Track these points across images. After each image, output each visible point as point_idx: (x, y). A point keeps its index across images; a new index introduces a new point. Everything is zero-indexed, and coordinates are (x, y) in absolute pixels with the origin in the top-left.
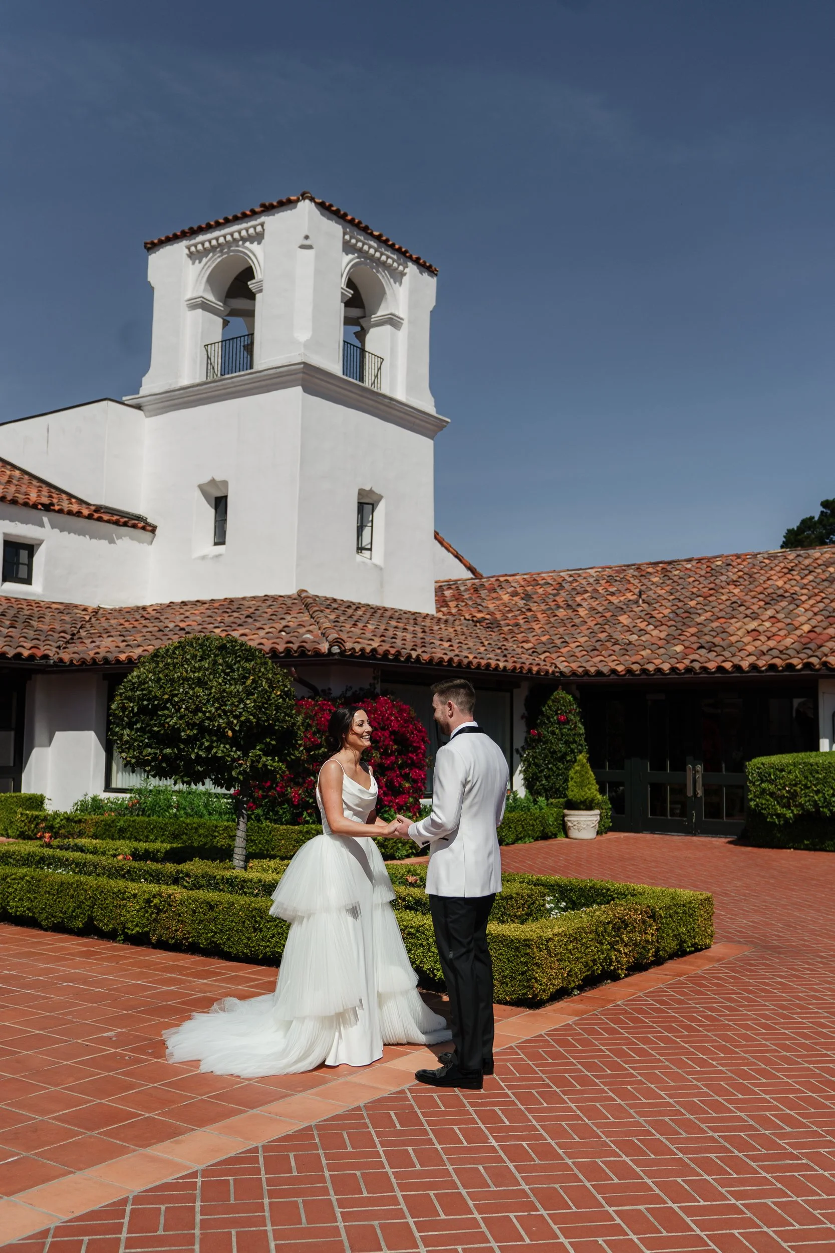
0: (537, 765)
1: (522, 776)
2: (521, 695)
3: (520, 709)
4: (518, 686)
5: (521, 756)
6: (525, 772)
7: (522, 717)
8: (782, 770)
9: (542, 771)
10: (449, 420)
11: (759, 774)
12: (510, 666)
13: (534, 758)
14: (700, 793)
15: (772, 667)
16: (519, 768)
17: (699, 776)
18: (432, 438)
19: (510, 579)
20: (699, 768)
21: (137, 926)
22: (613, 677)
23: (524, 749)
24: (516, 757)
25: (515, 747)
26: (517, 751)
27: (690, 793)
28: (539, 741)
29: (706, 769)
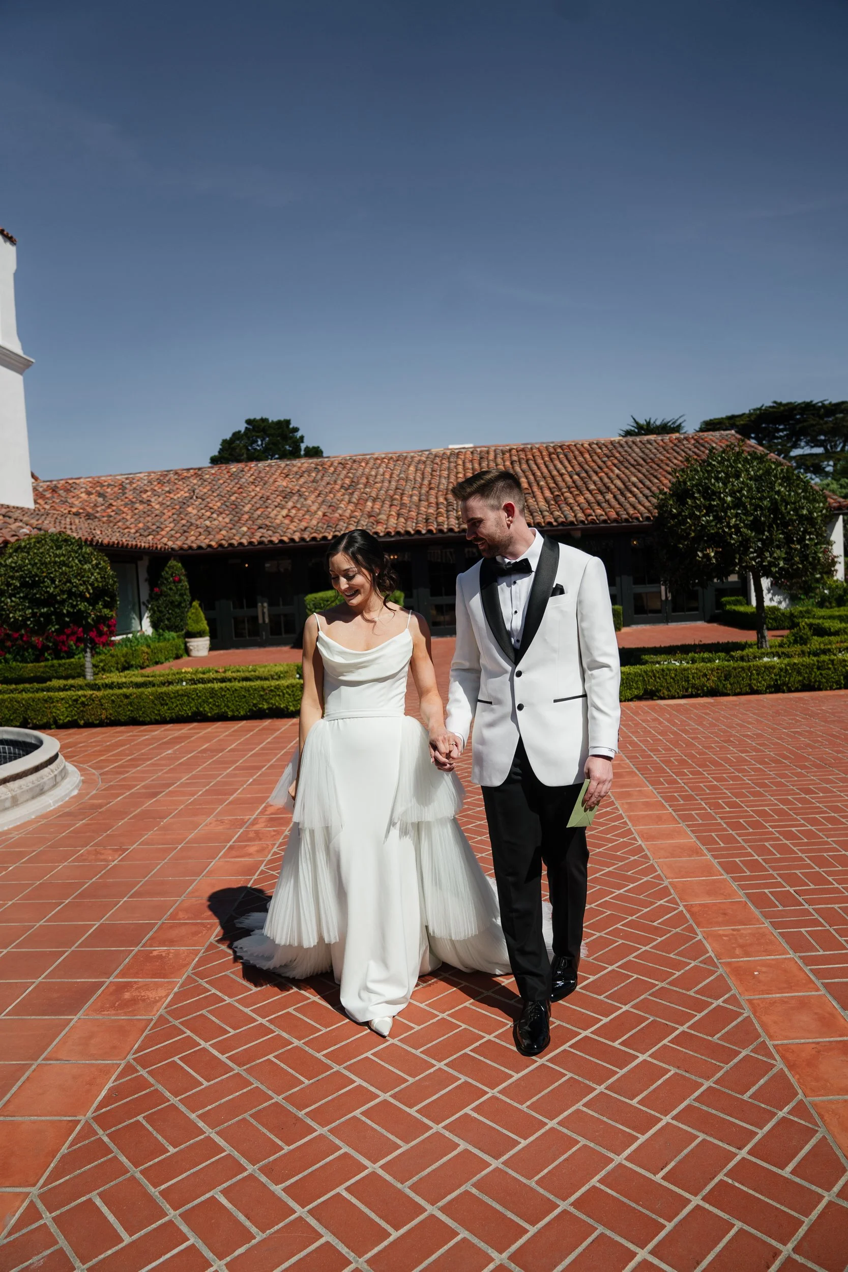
0: (160, 612)
1: (148, 620)
2: (143, 565)
3: (143, 575)
4: (141, 559)
5: (147, 607)
6: (151, 617)
7: (146, 580)
8: (327, 601)
9: (165, 615)
10: (33, 360)
11: (314, 604)
12: (147, 545)
13: (158, 607)
14: (267, 620)
15: (314, 539)
16: (146, 615)
17: (266, 610)
18: (21, 374)
19: (77, 481)
20: (265, 605)
21: (67, 716)
22: (209, 549)
23: (148, 602)
24: (143, 608)
25: (141, 601)
26: (144, 604)
27: (261, 621)
28: (161, 595)
29: (270, 605)
